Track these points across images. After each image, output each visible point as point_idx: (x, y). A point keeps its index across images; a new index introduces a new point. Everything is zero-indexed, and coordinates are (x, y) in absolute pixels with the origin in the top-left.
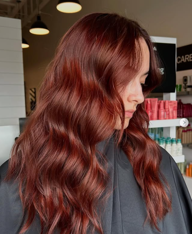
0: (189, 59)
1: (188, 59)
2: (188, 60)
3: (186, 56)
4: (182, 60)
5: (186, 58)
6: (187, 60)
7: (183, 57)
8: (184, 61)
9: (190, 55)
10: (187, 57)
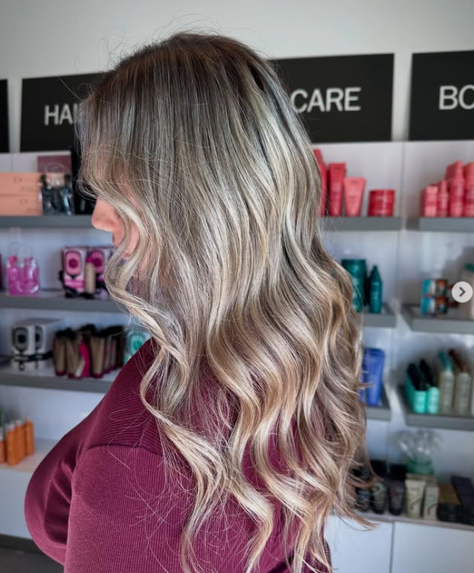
0: (343, 102)
1: (337, 101)
2: (340, 107)
3: (329, 92)
4: (312, 104)
5: (329, 100)
6: (333, 105)
7: (317, 93)
8: (322, 109)
9: (348, 90)
10: (335, 95)
